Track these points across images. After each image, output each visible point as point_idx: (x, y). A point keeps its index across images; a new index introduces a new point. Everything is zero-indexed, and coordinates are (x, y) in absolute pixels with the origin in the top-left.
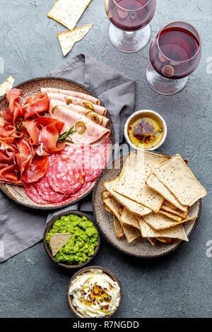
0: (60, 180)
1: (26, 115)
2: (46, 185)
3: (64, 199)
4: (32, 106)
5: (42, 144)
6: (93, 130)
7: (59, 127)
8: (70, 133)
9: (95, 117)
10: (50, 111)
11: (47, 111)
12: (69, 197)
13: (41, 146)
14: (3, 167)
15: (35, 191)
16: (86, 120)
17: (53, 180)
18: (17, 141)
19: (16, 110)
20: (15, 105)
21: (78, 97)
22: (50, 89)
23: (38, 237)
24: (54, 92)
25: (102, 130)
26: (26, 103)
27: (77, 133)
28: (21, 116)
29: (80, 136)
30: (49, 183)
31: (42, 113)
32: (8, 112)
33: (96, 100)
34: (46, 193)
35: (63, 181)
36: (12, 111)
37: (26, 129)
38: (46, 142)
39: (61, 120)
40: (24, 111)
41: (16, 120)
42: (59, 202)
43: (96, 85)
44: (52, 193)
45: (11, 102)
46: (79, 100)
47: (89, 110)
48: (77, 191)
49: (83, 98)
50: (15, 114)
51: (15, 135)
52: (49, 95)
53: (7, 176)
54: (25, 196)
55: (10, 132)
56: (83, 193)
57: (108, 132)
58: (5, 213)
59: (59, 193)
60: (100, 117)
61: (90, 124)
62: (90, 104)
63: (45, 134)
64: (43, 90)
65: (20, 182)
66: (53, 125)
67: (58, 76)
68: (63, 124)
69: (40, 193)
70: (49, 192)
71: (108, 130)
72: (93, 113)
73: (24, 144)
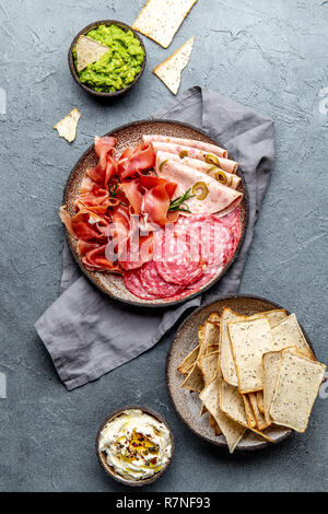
0: (172, 265)
1: (123, 175)
2: (153, 271)
3: (179, 293)
4: (132, 160)
5: (146, 215)
6: (219, 194)
7: (171, 189)
8: (185, 198)
9: (220, 176)
10: (157, 168)
11: (151, 168)
12: (186, 289)
13: (146, 218)
14: (92, 248)
15: (137, 281)
16: (207, 179)
17: (163, 266)
18: (111, 211)
19: (110, 166)
20: (107, 160)
21: (195, 147)
22: (155, 136)
23: (142, 346)
24: (162, 141)
25: (232, 194)
26: (122, 157)
27: (195, 198)
28: (117, 175)
29: (200, 202)
30: (157, 270)
31: (145, 171)
32: (98, 170)
33: (222, 151)
34: (153, 284)
35: (177, 267)
36: (103, 169)
37: (123, 193)
38: (151, 212)
39: (172, 180)
40: (121, 168)
41: (108, 182)
42: (173, 296)
44: (161, 284)
45: (103, 156)
46: (197, 152)
47: (212, 166)
48: (197, 280)
49: (203, 149)
50: (108, 172)
51: (108, 203)
52: (155, 145)
53: (97, 260)
54: (123, 288)
55: (101, 199)
56: (205, 284)
57: (240, 197)
58: (96, 313)
59: (172, 284)
60: (228, 175)
61: (214, 185)
62: (214, 157)
63: (150, 200)
64: (147, 138)
65: (117, 268)
66: (162, 187)
67: (165, 118)
68: (175, 187)
69: (144, 284)
70: (157, 282)
71: (240, 194)
72: (218, 170)
73: (121, 215)
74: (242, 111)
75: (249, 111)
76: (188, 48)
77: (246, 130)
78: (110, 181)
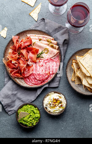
0: (39, 75)
1: (22, 47)
2: (33, 77)
3: (41, 83)
4: (24, 43)
5: (30, 59)
6: (52, 51)
7: (37, 51)
8: (42, 53)
9: (52, 46)
10: (32, 44)
11: (31, 45)
12: (44, 82)
13: (30, 60)
14: (14, 71)
15: (28, 80)
16: (48, 47)
17: (36, 75)
18: (19, 59)
19: (17, 45)
20: (17, 43)
21: (44, 37)
22: (31, 35)
23: (31, 100)
24: (33, 36)
25: (56, 51)
26: (21, 42)
27: (45, 53)
28: (20, 47)
29: (46, 54)
30: (34, 76)
31: (28, 46)
32: (14, 46)
33: (52, 38)
34: (33, 81)
35: (40, 75)
36: (15, 46)
37: (22, 53)
38: (31, 58)
39: (37, 48)
40: (21, 45)
41: (17, 50)
42: (40, 84)
43: (51, 31)
44: (36, 80)
45: (15, 42)
46: (45, 39)
47: (49, 43)
48: (47, 78)
49: (46, 38)
50: (17, 47)
51: (18, 56)
52: (31, 37)
53: (16, 74)
54: (24, 82)
55: (15, 55)
56: (49, 79)
57: (58, 52)
58: (16, 91)
59: (39, 80)
60: (55, 46)
61: (50, 49)
62: (50, 40)
63: (31, 55)
64: (28, 35)
65: (22, 77)
66: (34, 50)
67: (34, 29)
68: (38, 50)
69: (31, 81)
70: (34, 80)
71: (58, 51)
72: (51, 44)
73: (22, 60)
74: (58, 25)
75: (60, 25)
76: (40, 6)
77: (59, 31)
78: (18, 49)
